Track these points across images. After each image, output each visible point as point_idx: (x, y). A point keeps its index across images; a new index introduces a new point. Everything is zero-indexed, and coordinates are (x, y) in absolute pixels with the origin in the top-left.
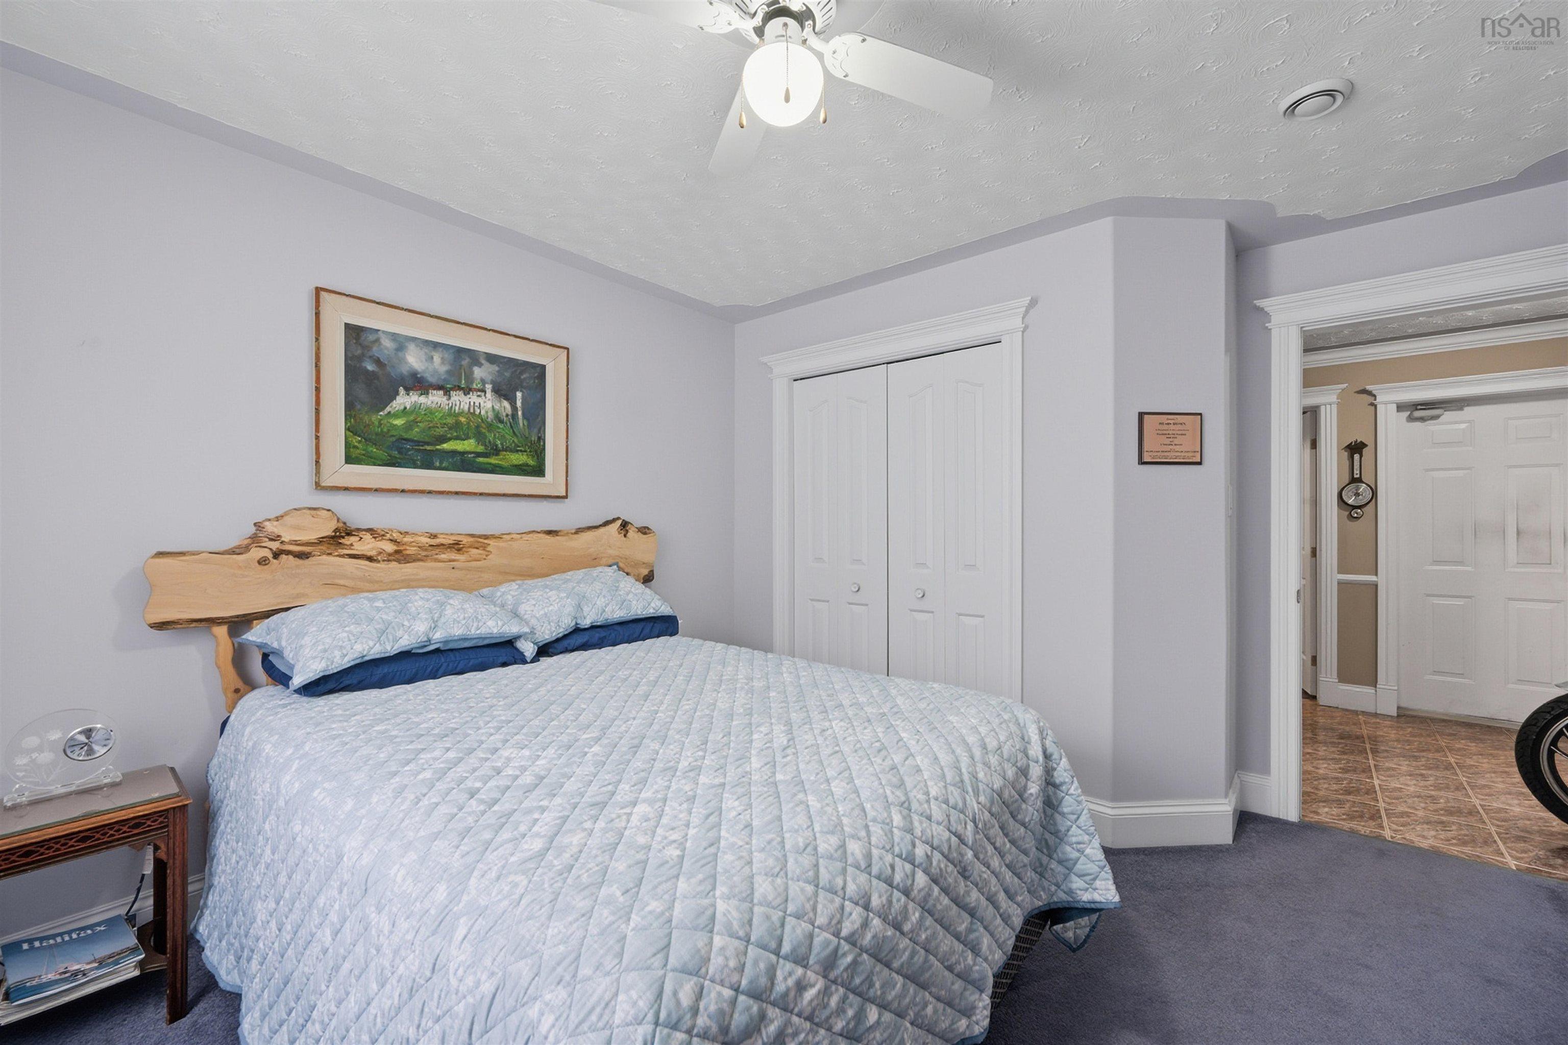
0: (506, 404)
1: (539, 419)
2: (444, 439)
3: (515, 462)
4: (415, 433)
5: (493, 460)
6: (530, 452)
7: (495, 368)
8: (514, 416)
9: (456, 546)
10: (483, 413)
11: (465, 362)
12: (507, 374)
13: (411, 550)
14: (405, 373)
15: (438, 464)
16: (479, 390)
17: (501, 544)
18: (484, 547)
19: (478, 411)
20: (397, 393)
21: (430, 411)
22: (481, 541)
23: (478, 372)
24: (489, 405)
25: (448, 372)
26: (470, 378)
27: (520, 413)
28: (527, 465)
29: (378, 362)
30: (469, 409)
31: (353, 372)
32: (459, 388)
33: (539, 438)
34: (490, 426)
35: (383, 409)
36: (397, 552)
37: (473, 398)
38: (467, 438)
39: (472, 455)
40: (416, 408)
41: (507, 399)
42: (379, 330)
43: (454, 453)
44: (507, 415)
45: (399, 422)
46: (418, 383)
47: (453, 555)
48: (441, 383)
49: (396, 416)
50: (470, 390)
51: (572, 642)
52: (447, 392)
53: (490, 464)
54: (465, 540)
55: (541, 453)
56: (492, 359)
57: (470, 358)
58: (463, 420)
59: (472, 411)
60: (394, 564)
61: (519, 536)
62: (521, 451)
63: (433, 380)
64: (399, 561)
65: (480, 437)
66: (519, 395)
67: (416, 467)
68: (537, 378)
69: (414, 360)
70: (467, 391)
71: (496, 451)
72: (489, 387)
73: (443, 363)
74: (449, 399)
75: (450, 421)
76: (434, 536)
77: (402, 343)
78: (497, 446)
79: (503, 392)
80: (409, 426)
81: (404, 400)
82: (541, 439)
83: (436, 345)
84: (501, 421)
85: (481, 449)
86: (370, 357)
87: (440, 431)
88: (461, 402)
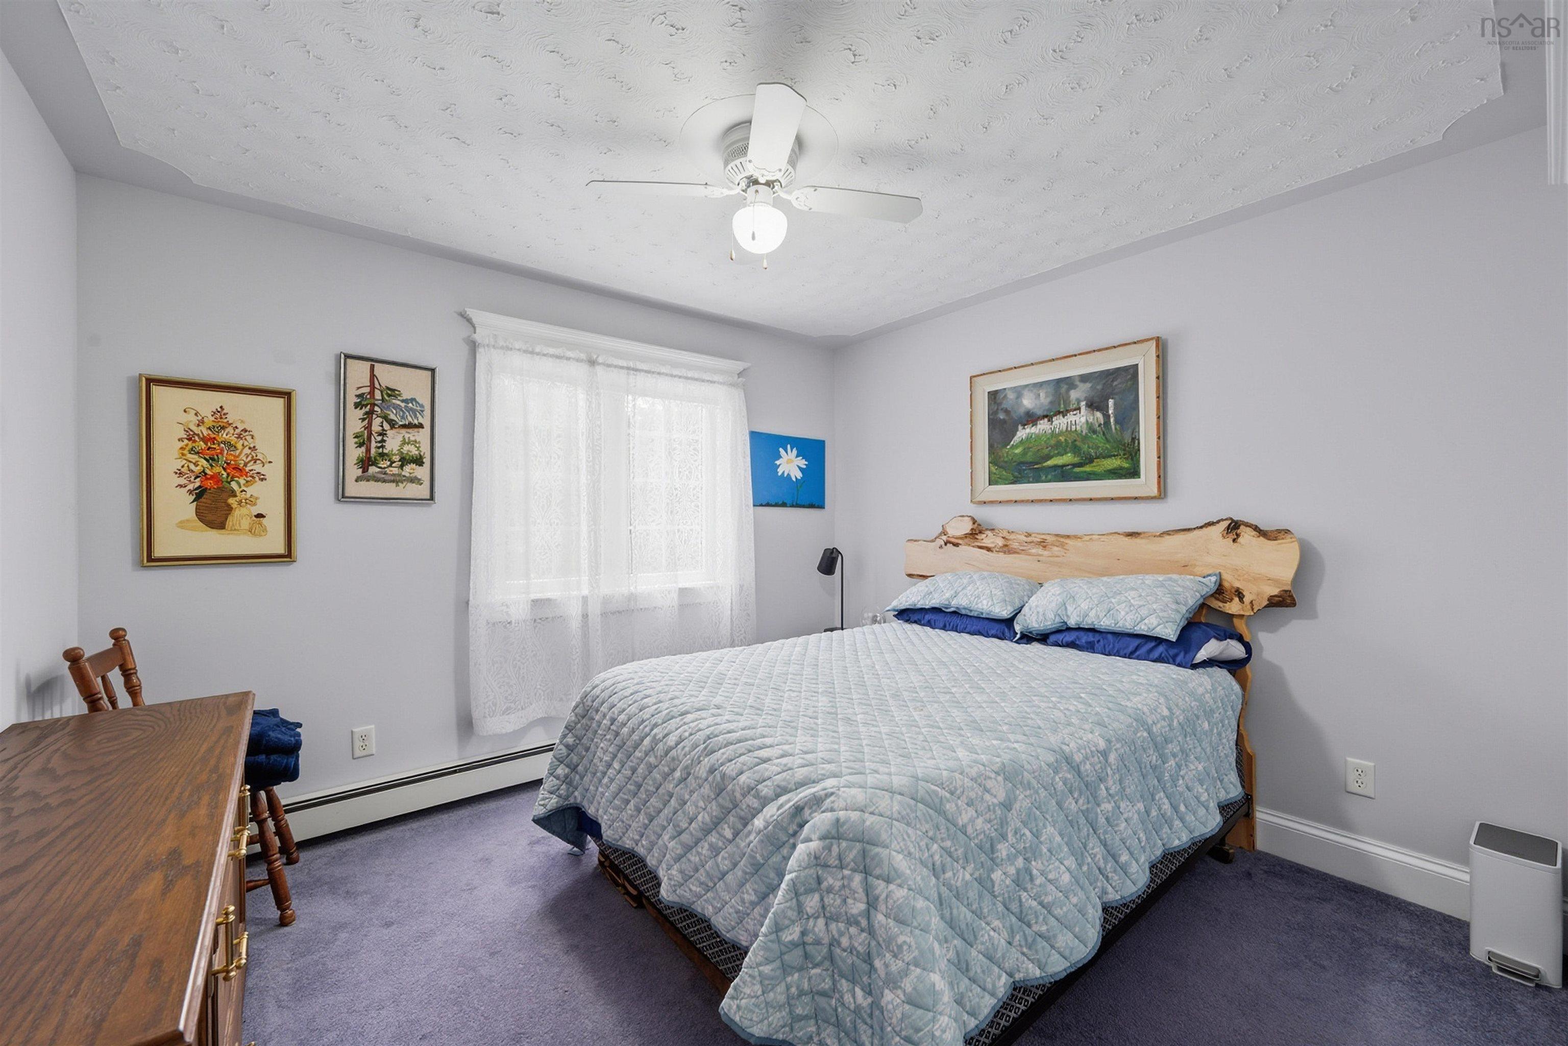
0: (1099, 415)
1: (1133, 420)
2: (1049, 457)
3: (1110, 468)
4: (1029, 458)
5: (1087, 469)
6: (1124, 455)
7: (1088, 385)
8: (1107, 423)
9: (1043, 544)
10: (1078, 428)
11: (1064, 388)
12: (1099, 387)
13: (1015, 545)
14: (1022, 414)
15: (1044, 478)
16: (1075, 410)
17: (1078, 543)
18: (1062, 545)
19: (1074, 427)
20: (1017, 430)
21: (1038, 437)
22: (1062, 538)
23: (1074, 395)
24: (1083, 420)
25: (1051, 403)
26: (1067, 401)
27: (1112, 420)
28: (1121, 468)
29: (1007, 411)
30: (1067, 427)
31: (993, 423)
32: (1059, 413)
33: (1133, 439)
34: (1085, 438)
35: (1008, 444)
36: (1006, 546)
37: (1071, 418)
38: (1066, 453)
39: (1069, 467)
40: (1029, 438)
41: (1098, 409)
42: (1005, 389)
43: (1055, 467)
44: (1100, 425)
45: (1017, 451)
46: (1031, 419)
47: (1040, 551)
48: (1045, 413)
49: (1016, 447)
50: (1068, 411)
51: (1059, 637)
52: (1050, 420)
53: (1085, 472)
54: (1050, 539)
55: (1136, 454)
56: (1084, 378)
57: (1067, 384)
58: (1062, 439)
59: (1069, 429)
60: (1001, 554)
61: (1097, 537)
62: (1114, 456)
63: (1040, 413)
64: (1005, 553)
65: (1076, 449)
66: (1111, 402)
67: (1029, 482)
68: (1131, 379)
69: (1028, 402)
70: (1064, 413)
71: (1090, 460)
72: (1083, 404)
73: (1047, 397)
74: (1052, 424)
75: (1053, 442)
76: (1029, 535)
77: (1019, 391)
78: (1091, 455)
79: (1095, 405)
80: (1024, 453)
81: (1022, 433)
82: (1135, 439)
83: (1041, 385)
84: (1094, 432)
85: (1076, 460)
86: (1002, 409)
87: (1046, 451)
88: (1060, 423)
